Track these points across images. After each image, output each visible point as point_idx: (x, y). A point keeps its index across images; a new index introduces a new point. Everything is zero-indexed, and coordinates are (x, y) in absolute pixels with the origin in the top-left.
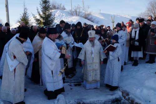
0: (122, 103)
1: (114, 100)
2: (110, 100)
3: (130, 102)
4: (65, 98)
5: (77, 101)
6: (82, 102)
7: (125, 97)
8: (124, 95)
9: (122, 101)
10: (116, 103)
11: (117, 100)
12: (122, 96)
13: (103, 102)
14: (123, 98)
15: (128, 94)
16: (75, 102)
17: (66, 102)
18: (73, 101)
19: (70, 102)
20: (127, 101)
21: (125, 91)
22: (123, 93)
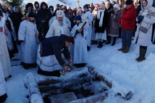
0: (88, 77)
1: (81, 75)
2: (78, 75)
3: (95, 75)
4: (35, 76)
5: (46, 78)
6: (51, 78)
7: (90, 72)
8: (90, 70)
9: (88, 76)
10: (83, 78)
11: (84, 75)
12: (88, 72)
13: (71, 77)
14: (89, 73)
15: (93, 69)
16: (44, 78)
17: (35, 79)
18: (42, 78)
19: (39, 78)
20: (92, 75)
21: (91, 67)
22: (89, 68)
